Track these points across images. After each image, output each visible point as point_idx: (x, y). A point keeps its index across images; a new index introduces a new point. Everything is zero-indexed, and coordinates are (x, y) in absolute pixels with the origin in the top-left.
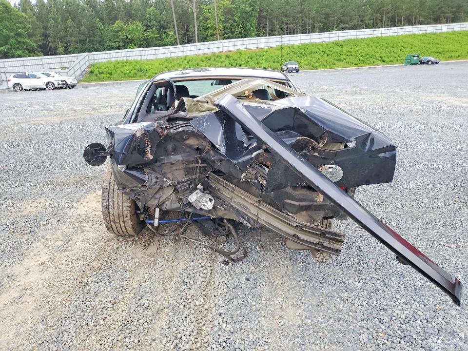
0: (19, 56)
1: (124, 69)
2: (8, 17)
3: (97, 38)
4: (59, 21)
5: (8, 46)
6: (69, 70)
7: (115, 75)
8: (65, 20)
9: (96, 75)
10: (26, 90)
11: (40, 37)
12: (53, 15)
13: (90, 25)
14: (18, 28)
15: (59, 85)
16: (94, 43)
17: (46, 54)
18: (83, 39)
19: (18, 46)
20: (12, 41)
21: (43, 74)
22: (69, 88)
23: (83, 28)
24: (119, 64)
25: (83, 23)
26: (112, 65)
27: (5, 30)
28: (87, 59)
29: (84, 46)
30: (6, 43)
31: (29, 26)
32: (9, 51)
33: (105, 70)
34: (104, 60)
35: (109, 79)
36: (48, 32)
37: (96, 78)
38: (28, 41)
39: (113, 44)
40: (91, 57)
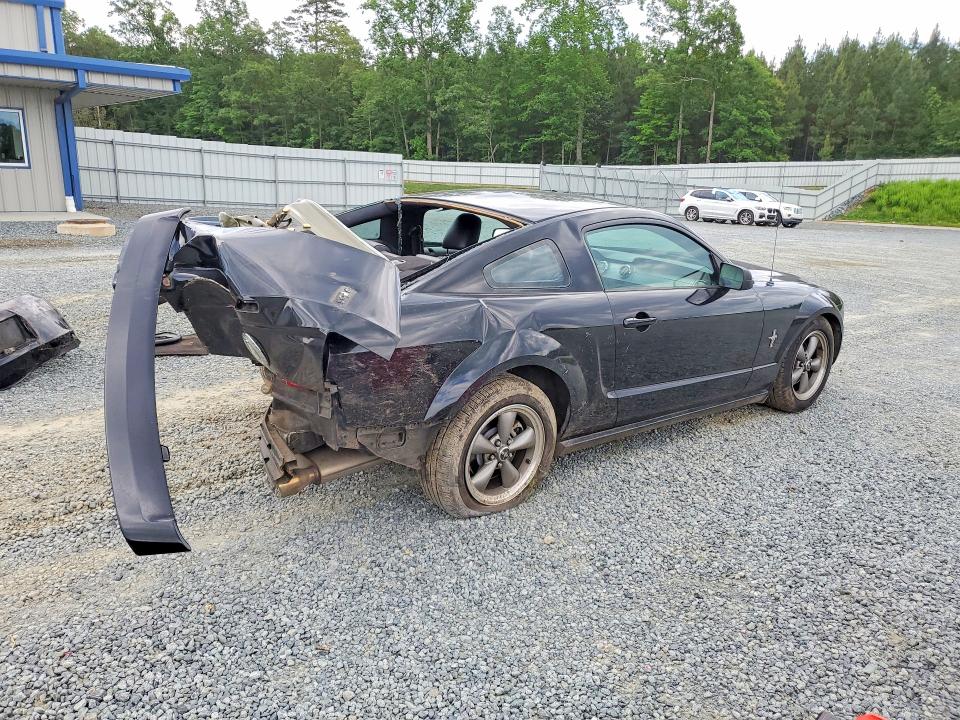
0: (744, 160)
1: (953, 201)
2: (749, 87)
3: (919, 129)
4: (844, 93)
5: (731, 140)
6: (822, 191)
7: (924, 214)
8: (858, 88)
9: (880, 208)
10: (705, 220)
11: (796, 124)
12: (835, 82)
13: (909, 100)
14: (759, 107)
15: (761, 217)
16: (907, 139)
17: (794, 158)
18: (884, 130)
19: (749, 140)
20: (741, 131)
21: (745, 194)
22: (785, 226)
23: (891, 108)
24: (944, 189)
25: (894, 97)
26: (926, 190)
27: (735, 112)
28: (872, 172)
29: (880, 144)
30: (730, 136)
31: (780, 103)
32: (729, 150)
33: (903, 199)
34: (913, 178)
35: (906, 218)
36: (813, 115)
37: (876, 213)
38: (769, 131)
39: (949, 143)
40: (884, 170)
